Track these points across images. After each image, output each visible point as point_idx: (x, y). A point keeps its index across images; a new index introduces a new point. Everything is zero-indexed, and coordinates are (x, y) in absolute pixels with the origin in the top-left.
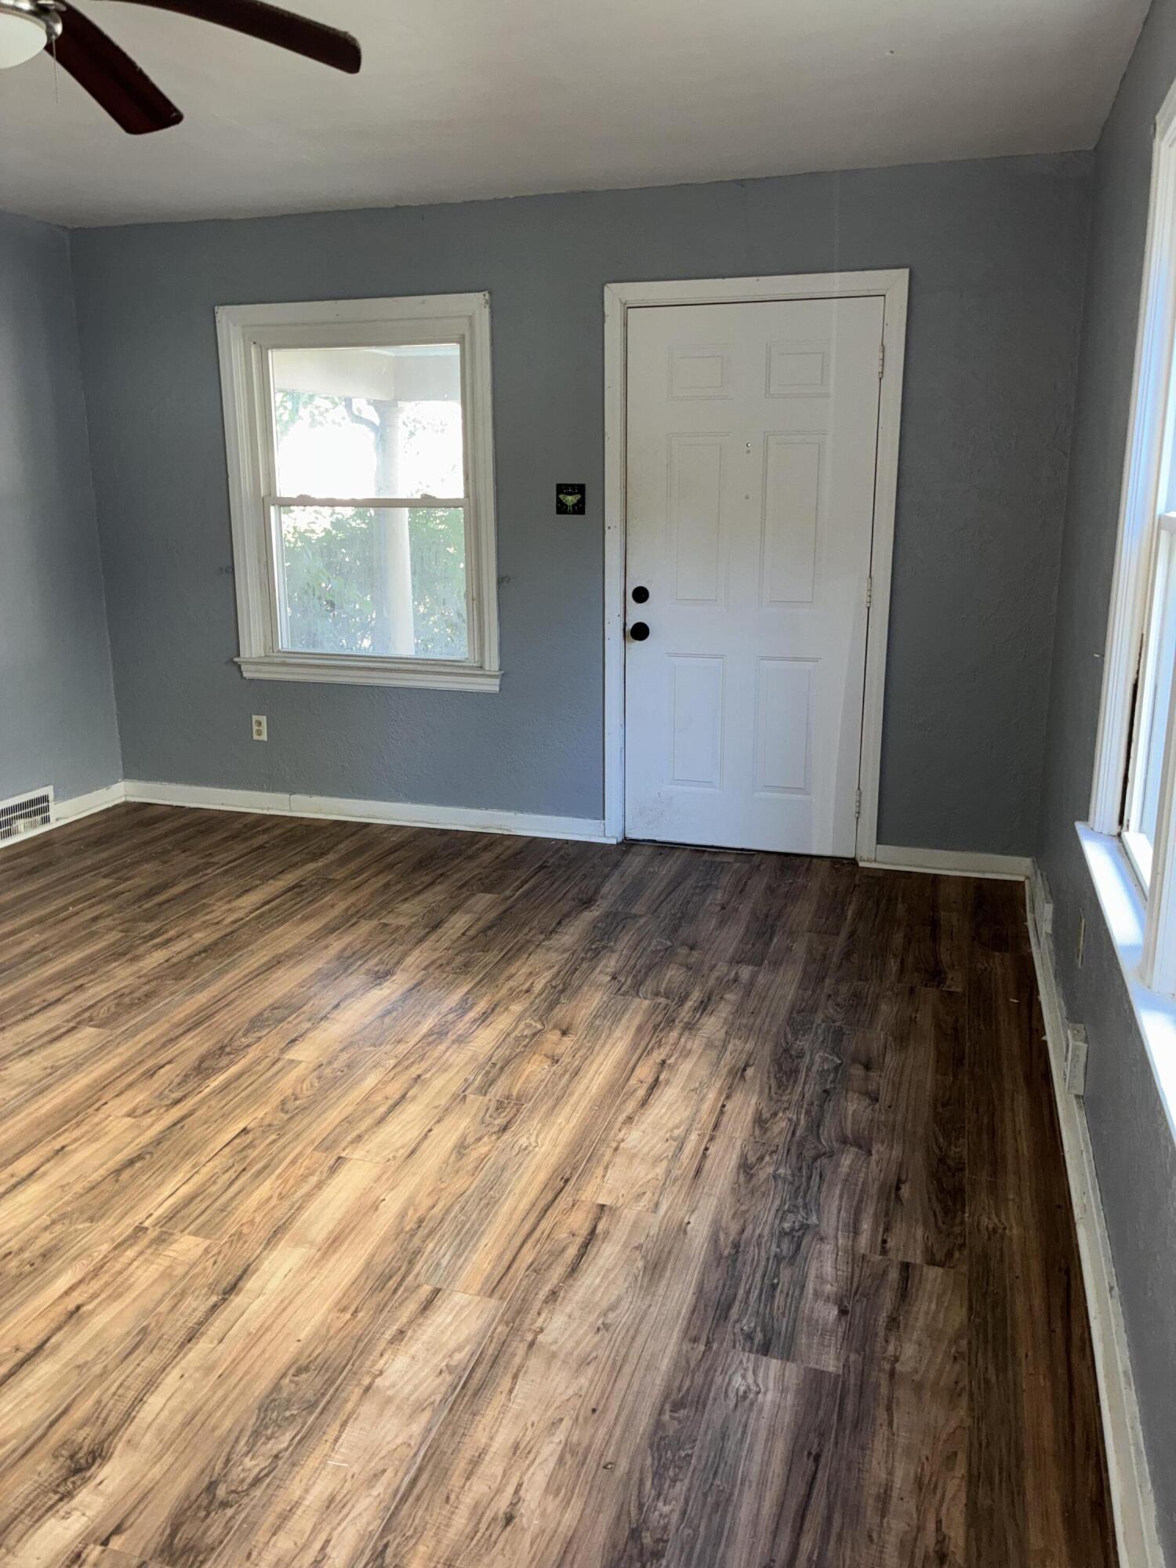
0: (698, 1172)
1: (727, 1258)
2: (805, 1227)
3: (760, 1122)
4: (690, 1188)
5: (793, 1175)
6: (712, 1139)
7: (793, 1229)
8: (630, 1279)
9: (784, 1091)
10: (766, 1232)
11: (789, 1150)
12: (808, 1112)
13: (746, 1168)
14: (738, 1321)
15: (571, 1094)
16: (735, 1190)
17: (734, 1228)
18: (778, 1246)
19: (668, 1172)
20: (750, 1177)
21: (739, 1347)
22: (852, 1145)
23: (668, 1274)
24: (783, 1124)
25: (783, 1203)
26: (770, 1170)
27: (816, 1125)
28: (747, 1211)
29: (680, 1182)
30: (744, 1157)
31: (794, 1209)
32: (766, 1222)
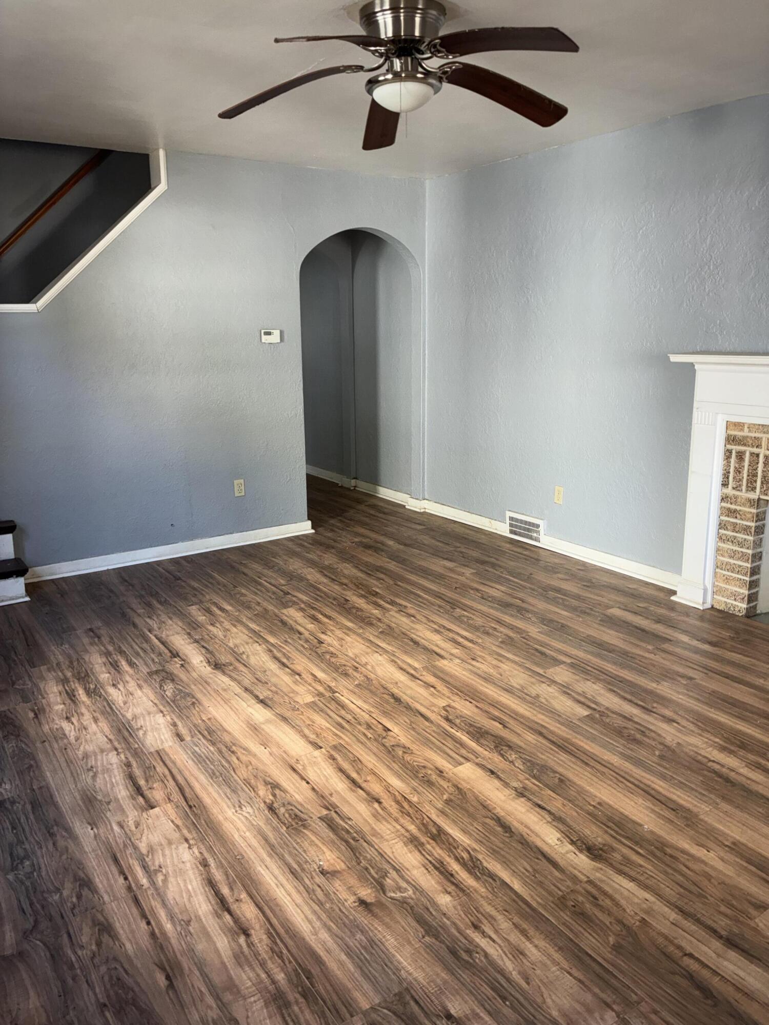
0: (116, 860)
1: (53, 826)
2: (14, 868)
3: (105, 928)
4: (111, 847)
5: (45, 899)
6: (129, 888)
7: (22, 863)
8: (98, 790)
9: (111, 977)
10: (39, 853)
11: (62, 917)
12: (71, 967)
13: (85, 883)
14: (24, 806)
15: (270, 856)
16: (80, 865)
17: (61, 843)
18: (25, 849)
19: (136, 848)
20: (76, 878)
21: (16, 796)
22: (13, 955)
23: (80, 803)
24: (84, 939)
25: (40, 876)
26: (66, 893)
27: (55, 956)
28: (60, 856)
29: (122, 846)
30: (94, 890)
31: (29, 876)
32: (43, 857)
